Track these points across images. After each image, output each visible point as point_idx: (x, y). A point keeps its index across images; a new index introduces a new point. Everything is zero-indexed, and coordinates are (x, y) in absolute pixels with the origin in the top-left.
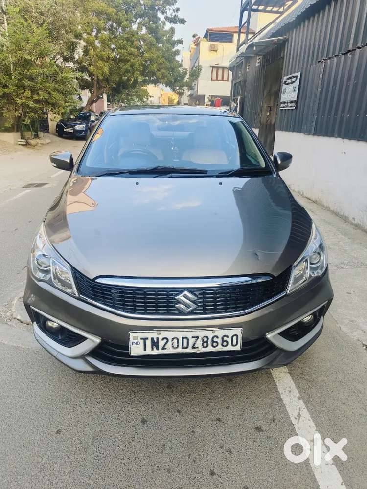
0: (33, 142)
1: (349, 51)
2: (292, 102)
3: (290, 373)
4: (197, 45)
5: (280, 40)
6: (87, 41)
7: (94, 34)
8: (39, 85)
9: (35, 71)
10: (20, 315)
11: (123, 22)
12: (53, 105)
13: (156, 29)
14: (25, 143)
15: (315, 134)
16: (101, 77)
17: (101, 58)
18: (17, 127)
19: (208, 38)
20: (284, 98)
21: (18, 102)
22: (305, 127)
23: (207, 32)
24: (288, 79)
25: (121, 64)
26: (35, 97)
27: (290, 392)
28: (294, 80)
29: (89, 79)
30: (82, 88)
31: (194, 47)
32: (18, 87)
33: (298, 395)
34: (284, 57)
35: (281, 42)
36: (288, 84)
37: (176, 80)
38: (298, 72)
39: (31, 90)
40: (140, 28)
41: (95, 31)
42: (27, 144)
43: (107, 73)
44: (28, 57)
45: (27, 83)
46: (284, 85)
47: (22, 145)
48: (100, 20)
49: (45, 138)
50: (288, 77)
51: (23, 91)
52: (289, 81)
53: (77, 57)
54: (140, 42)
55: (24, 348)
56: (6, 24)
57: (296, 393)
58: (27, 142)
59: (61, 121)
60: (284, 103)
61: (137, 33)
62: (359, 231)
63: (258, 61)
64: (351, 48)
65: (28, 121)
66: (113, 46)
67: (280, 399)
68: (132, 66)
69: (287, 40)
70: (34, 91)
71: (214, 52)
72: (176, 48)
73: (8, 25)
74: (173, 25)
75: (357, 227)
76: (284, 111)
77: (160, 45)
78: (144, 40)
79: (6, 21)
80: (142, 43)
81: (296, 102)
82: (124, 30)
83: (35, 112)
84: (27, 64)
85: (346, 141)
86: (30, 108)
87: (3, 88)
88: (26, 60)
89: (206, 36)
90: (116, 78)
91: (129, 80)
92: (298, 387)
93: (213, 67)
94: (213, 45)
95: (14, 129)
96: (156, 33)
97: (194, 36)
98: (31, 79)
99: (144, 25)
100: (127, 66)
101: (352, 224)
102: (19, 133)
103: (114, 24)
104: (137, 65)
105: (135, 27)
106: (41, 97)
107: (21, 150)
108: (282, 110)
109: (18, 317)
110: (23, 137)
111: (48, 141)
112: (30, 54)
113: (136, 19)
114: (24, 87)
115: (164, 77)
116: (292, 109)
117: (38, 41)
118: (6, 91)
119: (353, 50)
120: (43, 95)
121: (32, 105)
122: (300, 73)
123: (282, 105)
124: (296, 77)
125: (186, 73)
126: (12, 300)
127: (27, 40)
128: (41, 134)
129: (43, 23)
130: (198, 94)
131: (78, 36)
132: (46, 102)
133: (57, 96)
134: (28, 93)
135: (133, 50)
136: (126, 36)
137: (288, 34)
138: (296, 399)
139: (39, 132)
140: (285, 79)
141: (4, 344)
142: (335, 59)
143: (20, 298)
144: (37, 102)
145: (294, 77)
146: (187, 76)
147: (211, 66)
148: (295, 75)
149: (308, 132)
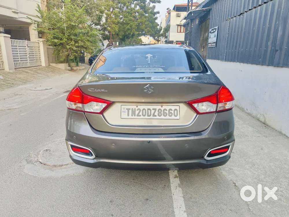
0: (75, 68)
1: (241, 14)
2: (214, 43)
3: (183, 197)
4: (169, 14)
5: (208, 9)
6: (107, 14)
7: (111, 10)
8: (79, 38)
9: (77, 31)
10: (42, 160)
11: (127, 3)
12: (86, 48)
13: (144, 6)
14: (70, 69)
15: (226, 61)
16: (114, 33)
17: (114, 23)
18: (67, 60)
19: (175, 10)
20: (210, 41)
21: (67, 47)
22: (221, 57)
23: (175, 7)
24: (212, 30)
25: (125, 26)
26: (77, 45)
27: (180, 208)
28: (215, 30)
29: (108, 34)
30: (105, 39)
31: (168, 15)
32: (68, 40)
33: (185, 210)
34: (210, 18)
35: (208, 10)
36: (212, 33)
37: (156, 33)
38: (216, 26)
39: (74, 41)
40: (135, 7)
41: (112, 9)
42: (72, 70)
43: (117, 30)
44: (74, 24)
45: (73, 37)
46: (210, 34)
47: (69, 70)
48: (114, 3)
49: (82, 66)
50: (212, 29)
51: (70, 42)
52: (212, 31)
53: (102, 23)
54: (136, 14)
55: (38, 177)
56: (64, 8)
57: (184, 208)
58: (71, 68)
59: (91, 57)
60: (210, 43)
61: (134, 9)
62: (249, 117)
63: (197, 21)
64: (242, 12)
65: (72, 57)
66: (121, 16)
67: (173, 212)
68: (131, 26)
69: (211, 9)
70: (76, 42)
71: (179, 17)
72: (156, 16)
73: (65, 8)
74: (154, 4)
75: (249, 114)
76: (210, 48)
77: (147, 15)
78: (138, 13)
79: (63, 6)
80: (137, 14)
81: (216, 43)
82: (127, 8)
83: (77, 52)
84: (73, 27)
85: (242, 64)
86: (74, 50)
87: (60, 40)
88: (72, 25)
89: (174, 9)
90: (122, 33)
91: (129, 34)
92: (186, 205)
93: (178, 25)
94: (178, 13)
95: (65, 62)
96: (144, 9)
97: (167, 9)
98: (76, 35)
99: (138, 5)
100: (128, 27)
101: (246, 113)
102: (68, 64)
103: (122, 5)
104: (134, 26)
105: (133, 6)
106: (80, 44)
107: (67, 73)
108: (209, 47)
109: (40, 161)
110: (69, 66)
111: (83, 68)
112: (75, 22)
113: (134, 2)
114: (71, 40)
115: (149, 31)
116: (214, 47)
117: (79, 15)
118: (62, 42)
119: (243, 13)
120: (81, 43)
121: (75, 48)
122: (217, 27)
123: (209, 45)
124: (216, 29)
125: (161, 29)
126: (39, 151)
127: (74, 15)
128: (80, 64)
129: (83, 6)
130: (170, 40)
131: (102, 12)
132: (82, 47)
133: (88, 44)
134: (73, 43)
135: (131, 18)
136: (128, 11)
137: (211, 6)
138: (183, 212)
139: (79, 63)
140: (210, 30)
141: (29, 174)
142: (235, 18)
143: (44, 150)
144: (78, 47)
145: (215, 29)
146: (162, 31)
147: (177, 25)
148: (215, 28)
149: (222, 60)
